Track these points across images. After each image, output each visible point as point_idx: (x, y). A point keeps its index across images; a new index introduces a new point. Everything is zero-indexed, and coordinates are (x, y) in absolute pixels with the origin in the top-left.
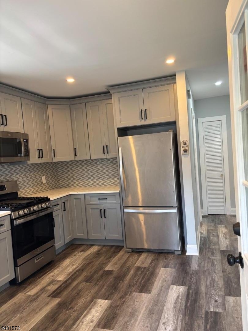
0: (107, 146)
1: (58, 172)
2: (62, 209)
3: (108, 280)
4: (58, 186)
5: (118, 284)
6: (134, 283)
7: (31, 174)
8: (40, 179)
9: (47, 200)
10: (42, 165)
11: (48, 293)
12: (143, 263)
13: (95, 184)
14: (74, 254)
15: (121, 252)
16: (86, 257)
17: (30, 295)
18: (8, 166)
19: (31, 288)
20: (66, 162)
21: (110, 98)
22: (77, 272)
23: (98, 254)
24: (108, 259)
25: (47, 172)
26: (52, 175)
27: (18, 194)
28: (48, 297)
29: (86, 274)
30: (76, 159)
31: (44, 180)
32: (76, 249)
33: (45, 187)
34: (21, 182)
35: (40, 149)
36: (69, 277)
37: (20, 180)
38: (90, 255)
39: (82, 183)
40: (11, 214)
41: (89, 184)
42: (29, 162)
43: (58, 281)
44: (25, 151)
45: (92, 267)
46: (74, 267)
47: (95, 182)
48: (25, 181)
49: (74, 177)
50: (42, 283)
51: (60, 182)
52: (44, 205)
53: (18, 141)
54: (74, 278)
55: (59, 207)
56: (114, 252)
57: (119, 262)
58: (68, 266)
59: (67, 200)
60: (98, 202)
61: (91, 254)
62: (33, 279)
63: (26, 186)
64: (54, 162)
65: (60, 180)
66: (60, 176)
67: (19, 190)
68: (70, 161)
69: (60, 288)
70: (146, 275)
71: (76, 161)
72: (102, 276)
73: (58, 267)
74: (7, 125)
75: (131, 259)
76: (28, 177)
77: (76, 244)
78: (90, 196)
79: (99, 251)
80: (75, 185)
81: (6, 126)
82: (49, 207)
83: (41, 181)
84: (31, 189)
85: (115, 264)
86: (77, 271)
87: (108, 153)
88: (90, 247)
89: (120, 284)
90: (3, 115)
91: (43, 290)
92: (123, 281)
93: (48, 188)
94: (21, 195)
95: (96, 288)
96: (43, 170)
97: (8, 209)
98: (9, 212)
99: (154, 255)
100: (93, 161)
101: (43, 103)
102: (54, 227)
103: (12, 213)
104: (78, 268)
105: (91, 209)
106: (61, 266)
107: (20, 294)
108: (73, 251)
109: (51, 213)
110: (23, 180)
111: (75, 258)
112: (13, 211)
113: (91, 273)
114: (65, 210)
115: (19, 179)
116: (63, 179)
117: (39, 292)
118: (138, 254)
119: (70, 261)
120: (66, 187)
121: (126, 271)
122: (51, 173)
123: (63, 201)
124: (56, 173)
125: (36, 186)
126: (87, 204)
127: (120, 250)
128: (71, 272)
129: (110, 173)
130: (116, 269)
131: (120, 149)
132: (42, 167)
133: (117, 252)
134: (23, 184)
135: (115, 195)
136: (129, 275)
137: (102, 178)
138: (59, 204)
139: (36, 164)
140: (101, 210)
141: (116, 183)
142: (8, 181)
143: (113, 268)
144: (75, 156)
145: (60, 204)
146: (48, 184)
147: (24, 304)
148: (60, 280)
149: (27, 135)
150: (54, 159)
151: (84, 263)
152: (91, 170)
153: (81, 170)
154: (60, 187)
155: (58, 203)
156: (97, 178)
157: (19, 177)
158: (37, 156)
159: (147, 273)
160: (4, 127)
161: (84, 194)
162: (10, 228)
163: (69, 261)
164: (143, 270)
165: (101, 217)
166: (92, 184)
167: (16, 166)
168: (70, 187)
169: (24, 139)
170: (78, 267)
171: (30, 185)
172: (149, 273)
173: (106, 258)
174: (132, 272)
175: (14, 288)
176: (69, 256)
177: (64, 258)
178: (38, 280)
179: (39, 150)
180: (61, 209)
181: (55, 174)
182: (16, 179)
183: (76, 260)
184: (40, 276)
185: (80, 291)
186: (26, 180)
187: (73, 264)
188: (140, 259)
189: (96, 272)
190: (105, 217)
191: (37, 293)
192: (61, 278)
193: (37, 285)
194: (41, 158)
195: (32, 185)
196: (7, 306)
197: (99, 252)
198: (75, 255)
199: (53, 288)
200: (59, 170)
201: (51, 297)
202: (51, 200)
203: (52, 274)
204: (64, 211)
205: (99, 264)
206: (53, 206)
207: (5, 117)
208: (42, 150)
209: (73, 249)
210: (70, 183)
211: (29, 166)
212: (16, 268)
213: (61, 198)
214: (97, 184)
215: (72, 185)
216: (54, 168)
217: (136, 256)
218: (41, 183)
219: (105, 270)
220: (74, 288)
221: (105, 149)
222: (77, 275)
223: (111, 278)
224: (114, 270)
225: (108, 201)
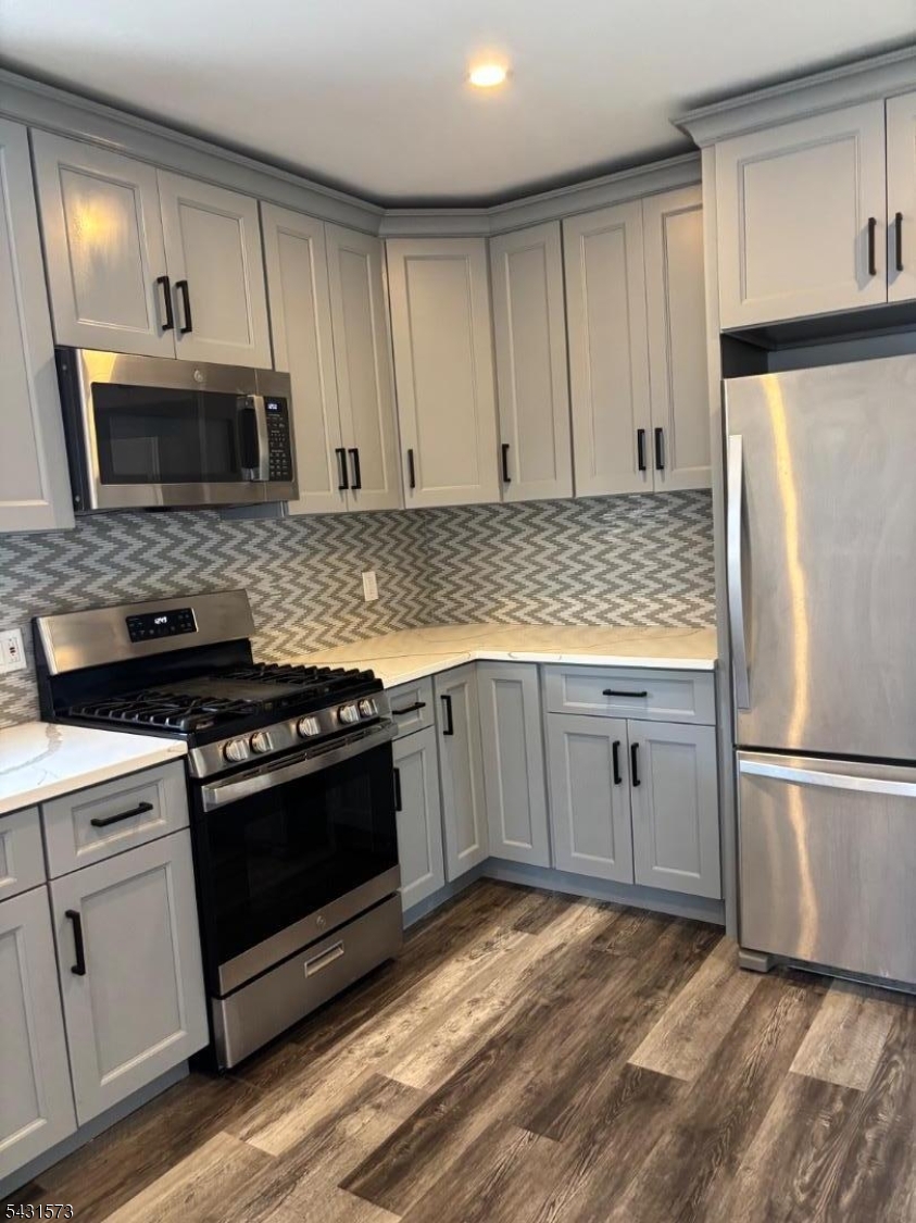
0: (658, 431)
1: (430, 553)
2: (436, 724)
3: (649, 1141)
4: (429, 614)
5: (703, 1181)
6: (794, 1202)
7: (313, 562)
8: (352, 582)
9: (364, 684)
10: (363, 523)
11: (346, 1162)
12: (837, 1056)
13: (588, 615)
14: (483, 939)
15: (711, 959)
16: (538, 962)
17: (264, 1155)
18: (212, 526)
19: (276, 1108)
20: (464, 508)
21: (695, 178)
22: (492, 1052)
23: (594, 957)
24: (644, 993)
25: (383, 553)
26: (405, 565)
27: (254, 648)
28: (341, 1192)
29: (532, 1074)
30: (507, 499)
31: (370, 588)
32: (498, 910)
33: (374, 617)
34: (267, 596)
35: (347, 447)
36: (453, 1073)
37: (265, 585)
38: (557, 956)
39: (533, 605)
40: (190, 753)
41: (565, 615)
42: (295, 508)
43: (402, 1091)
44: (273, 457)
45: (567, 1032)
46: (482, 1015)
47: (592, 606)
48: (286, 593)
49: (497, 578)
50: (325, 1087)
51: (438, 596)
52: (350, 713)
53: (240, 405)
54: (477, 1089)
55: (424, 716)
56: (676, 957)
57: (703, 1025)
58: (455, 1003)
59: (462, 685)
60: (602, 705)
61: (565, 949)
62: (292, 1048)
63: (290, 614)
64: (417, 511)
65: (440, 587)
66: (439, 570)
67: (255, 631)
68: (485, 507)
69: (403, 1142)
70: (864, 1155)
71: (507, 506)
72: (615, 1098)
73: (409, 999)
74: (188, 329)
75: (766, 1014)
76: (299, 574)
77: (498, 883)
78: (566, 676)
79: (600, 938)
80: (499, 613)
81: (186, 335)
82: (377, 720)
83: (357, 592)
84: (313, 624)
85: (682, 1034)
86: (492, 1044)
87: (660, 467)
88: (560, 911)
89: (712, 1188)
90: (172, 283)
91: (325, 1132)
92: (731, 1165)
93: (386, 624)
94: (269, 651)
95: (584, 1182)
96: (368, 545)
97: (178, 731)
98: (178, 746)
99: (896, 1010)
100: (587, 508)
101: (364, 232)
102: (399, 809)
103: (195, 752)
104: (497, 1027)
105: (569, 734)
106: (421, 996)
107: (222, 1135)
108: (483, 917)
109: (387, 747)
110: (276, 587)
111: (491, 959)
112: (197, 739)
113: (562, 1074)
114: (449, 732)
115: (257, 580)
116: (450, 587)
117: (306, 1141)
118: (803, 992)
119: (464, 979)
120: (462, 622)
121: (744, 1095)
122: (402, 560)
123: (440, 691)
124: (423, 557)
125: (336, 616)
126: (550, 709)
127: (706, 949)
128: (464, 1048)
129: (666, 566)
130: (687, 1069)
131: (735, 444)
132: (362, 532)
133: (689, 961)
134: (277, 606)
135: (690, 682)
136: (763, 1133)
137: (627, 587)
138: (424, 705)
139: (337, 517)
140: (616, 745)
141: (692, 617)
142: (209, 590)
143: (674, 1062)
144: (504, 484)
145: (428, 708)
146: (386, 605)
147: (226, 1209)
148: (409, 1089)
149: (286, 377)
150: (411, 495)
151: (526, 997)
152: (576, 548)
153: (530, 549)
154: (437, 618)
155: (420, 701)
156: (601, 586)
157: (261, 574)
158: (334, 478)
159: (870, 1135)
160: (179, 339)
161: (539, 665)
162: (183, 819)
163: (461, 974)
164: (839, 1106)
165: (618, 780)
166: (576, 615)
167: (248, 524)
168: (481, 621)
169: (267, 401)
170: (497, 1019)
171: (309, 610)
172: (877, 1141)
173: (634, 986)
174: (778, 1110)
175: (207, 1091)
176: (462, 946)
177: (439, 952)
178: (314, 1066)
179: (341, 451)
180: (433, 727)
181: (419, 563)
182: (244, 582)
183: (493, 973)
184: (324, 1039)
185: (500, 1185)
186: (289, 587)
187: (478, 996)
188: (816, 1027)
189: (585, 1069)
190: (636, 783)
191: (295, 1151)
192: (417, 1074)
193: (304, 1095)
194: (350, 491)
195: (319, 609)
196: (152, 1205)
197: (604, 947)
198: (489, 945)
199: (372, 1129)
200: (433, 544)
201: (355, 1193)
202: (386, 685)
203: (376, 1039)
204: (445, 733)
205: (602, 1015)
206: (395, 713)
207: (180, 290)
208: (355, 452)
209: (483, 909)
210: (482, 605)
211: (305, 525)
212: (215, 1001)
213: (433, 675)
214: (601, 616)
215: (488, 613)
216: (417, 536)
217: (790, 1003)
218: (355, 602)
219: (629, 1066)
220: (471, 1159)
221: (651, 448)
222: (492, 1072)
223: (662, 1132)
224: (680, 1074)
225: (652, 708)
